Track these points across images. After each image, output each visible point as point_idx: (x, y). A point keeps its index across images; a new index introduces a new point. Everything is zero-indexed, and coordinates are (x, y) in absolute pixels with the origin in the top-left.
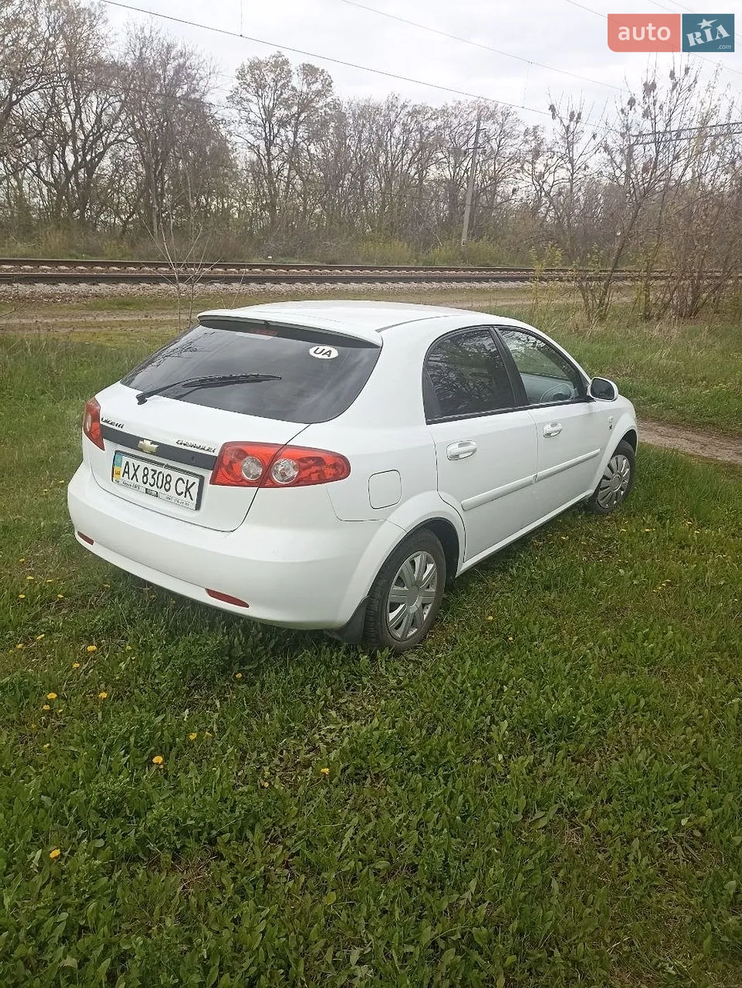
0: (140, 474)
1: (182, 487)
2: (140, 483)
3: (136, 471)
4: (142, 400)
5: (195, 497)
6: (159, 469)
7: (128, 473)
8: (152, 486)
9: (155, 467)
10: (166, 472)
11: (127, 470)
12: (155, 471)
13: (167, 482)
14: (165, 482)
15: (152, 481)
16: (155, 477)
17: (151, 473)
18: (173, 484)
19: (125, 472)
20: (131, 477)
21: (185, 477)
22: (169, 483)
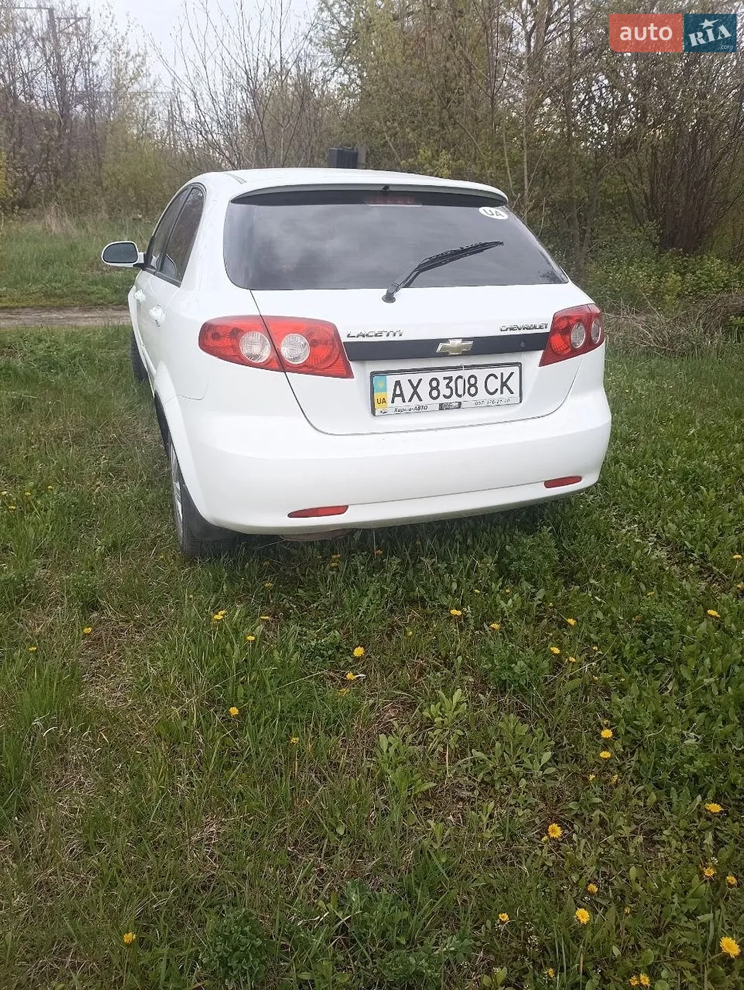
0: (424, 390)
1: (494, 384)
2: (426, 400)
3: (415, 388)
4: (389, 298)
5: (516, 389)
6: (455, 374)
7: (401, 395)
8: (449, 397)
9: (448, 374)
10: (466, 374)
11: (398, 392)
12: (450, 379)
13: (471, 386)
14: (467, 386)
15: (448, 392)
16: (452, 384)
17: (443, 383)
18: (481, 385)
19: (395, 395)
20: (407, 399)
21: (497, 371)
22: (474, 385)
